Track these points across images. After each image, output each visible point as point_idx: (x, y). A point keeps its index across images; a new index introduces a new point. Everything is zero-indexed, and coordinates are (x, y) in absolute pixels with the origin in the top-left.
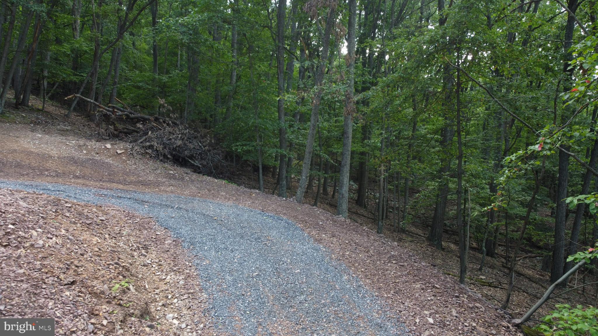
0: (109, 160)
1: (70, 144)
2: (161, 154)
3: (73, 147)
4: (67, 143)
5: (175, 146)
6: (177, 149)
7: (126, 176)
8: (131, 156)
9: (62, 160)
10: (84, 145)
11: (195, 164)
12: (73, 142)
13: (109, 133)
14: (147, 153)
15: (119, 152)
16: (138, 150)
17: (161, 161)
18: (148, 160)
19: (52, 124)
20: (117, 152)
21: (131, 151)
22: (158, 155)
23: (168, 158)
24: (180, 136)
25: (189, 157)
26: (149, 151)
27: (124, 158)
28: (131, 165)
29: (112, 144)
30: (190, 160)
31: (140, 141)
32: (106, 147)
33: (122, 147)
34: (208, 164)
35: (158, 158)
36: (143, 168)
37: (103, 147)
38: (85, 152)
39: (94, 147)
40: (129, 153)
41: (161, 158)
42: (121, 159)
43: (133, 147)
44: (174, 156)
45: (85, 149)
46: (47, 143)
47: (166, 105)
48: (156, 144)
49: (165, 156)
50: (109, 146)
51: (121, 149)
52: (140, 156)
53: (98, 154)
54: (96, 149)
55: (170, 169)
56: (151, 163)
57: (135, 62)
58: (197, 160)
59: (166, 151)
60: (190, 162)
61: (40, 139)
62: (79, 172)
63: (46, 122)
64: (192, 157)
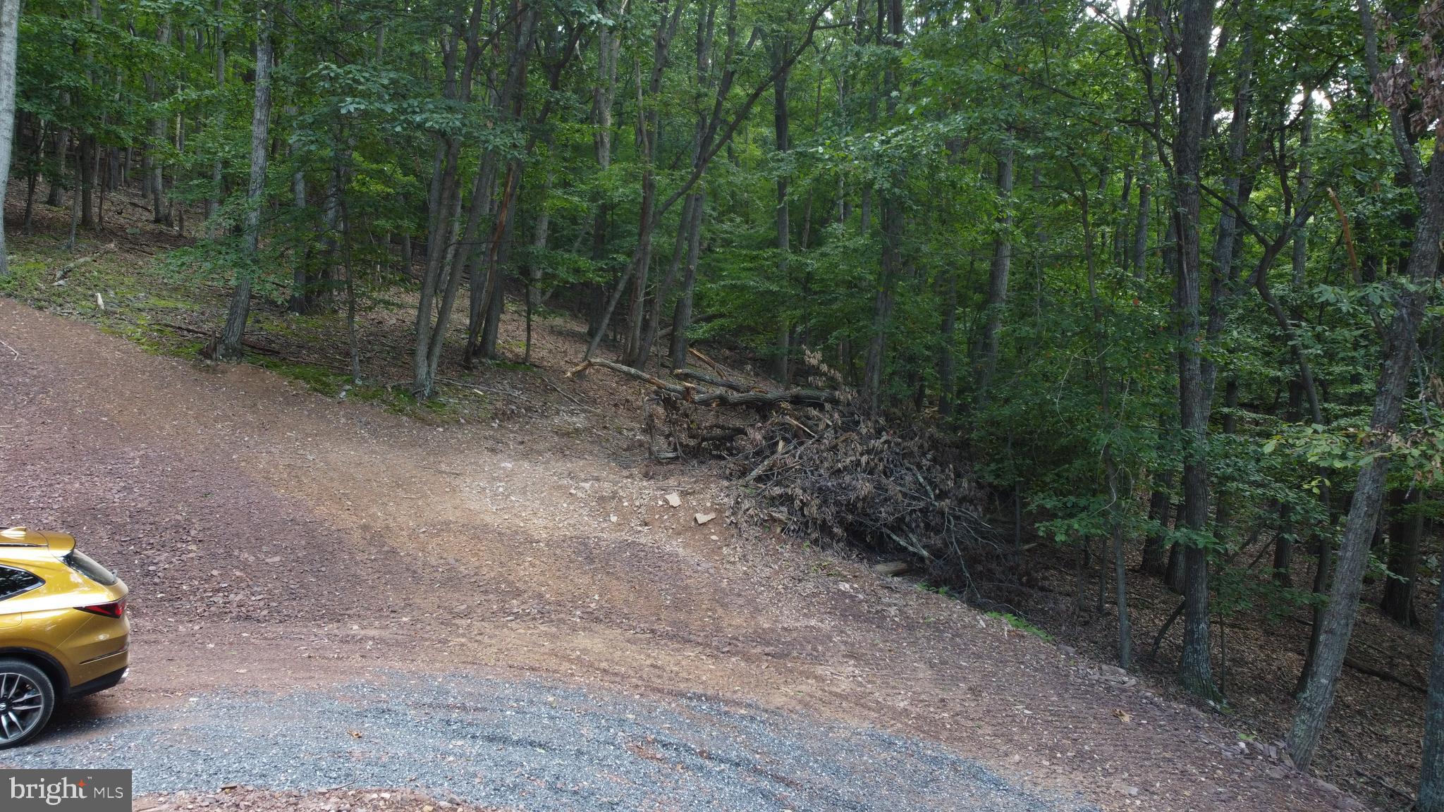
0: (675, 546)
1: (580, 494)
2: (815, 523)
3: (586, 505)
4: (573, 491)
5: (853, 497)
6: (860, 505)
7: (720, 611)
8: (734, 531)
9: (558, 551)
10: (613, 498)
11: (911, 548)
12: (587, 485)
13: (675, 444)
14: (774, 520)
15: (702, 518)
16: (751, 512)
17: (815, 542)
18: (779, 540)
19: (543, 412)
20: (696, 520)
21: (733, 514)
22: (806, 524)
23: (832, 536)
24: (864, 459)
25: (893, 529)
26: (781, 513)
27: (714, 537)
28: (734, 563)
29: (684, 494)
30: (895, 537)
31: (754, 473)
32: (666, 501)
33: (709, 504)
34: (946, 545)
35: (806, 533)
36: (767, 572)
37: (660, 503)
38: (614, 519)
39: (638, 504)
40: (728, 521)
41: (814, 535)
42: (706, 538)
43: (738, 503)
44: (848, 528)
45: (617, 510)
46: (524, 492)
47: (824, 368)
48: (799, 491)
49: (824, 528)
50: (674, 499)
51: (706, 511)
52: (755, 531)
53: (646, 524)
54: (642, 510)
55: (840, 574)
56: (786, 551)
57: (733, 195)
58: (912, 531)
59: (829, 513)
60: (894, 541)
61: (509, 475)
62: (597, 597)
63: (528, 409)
64: (899, 526)
